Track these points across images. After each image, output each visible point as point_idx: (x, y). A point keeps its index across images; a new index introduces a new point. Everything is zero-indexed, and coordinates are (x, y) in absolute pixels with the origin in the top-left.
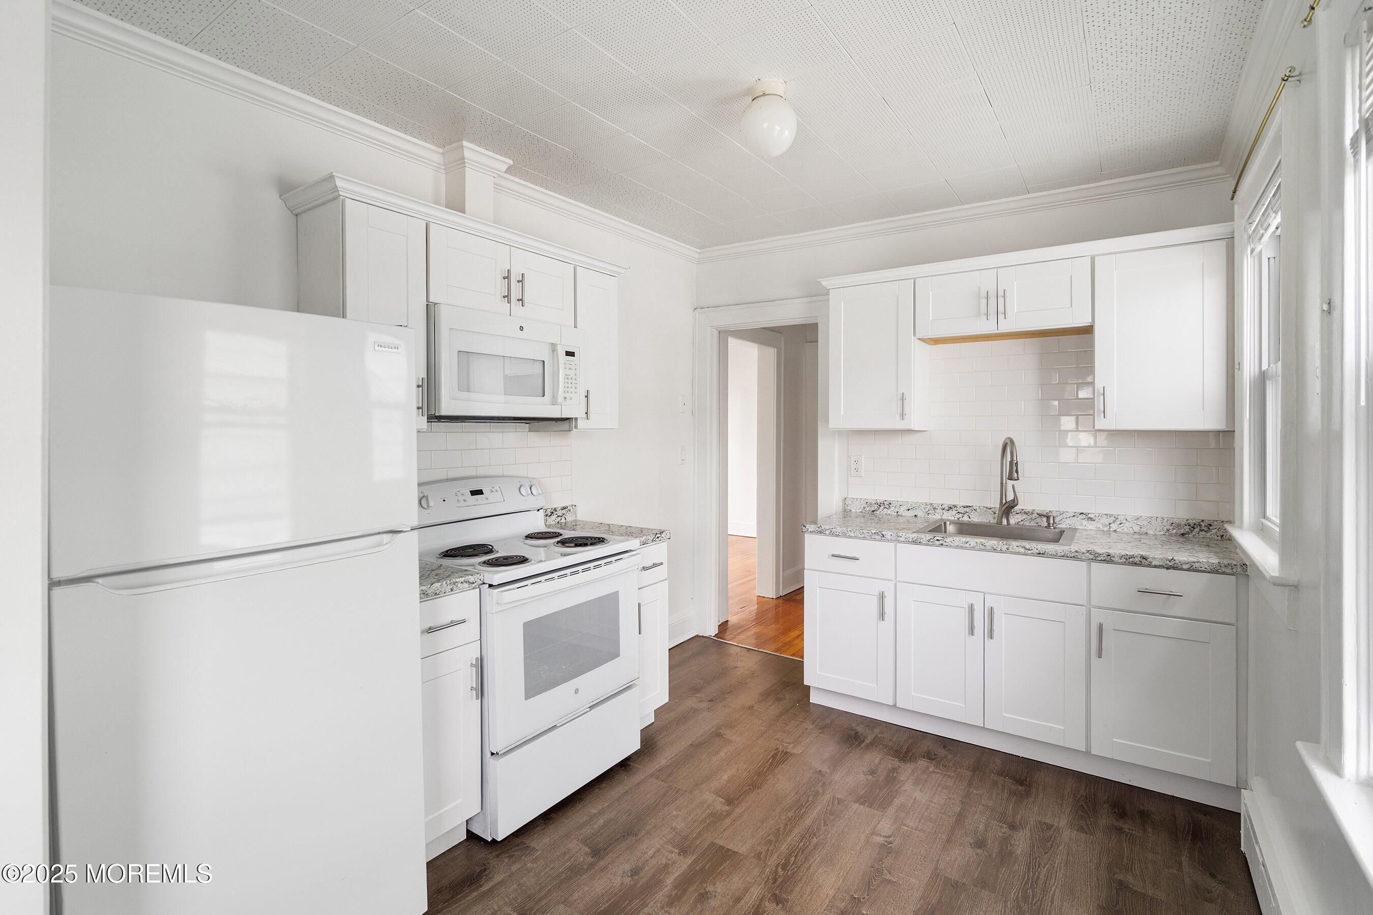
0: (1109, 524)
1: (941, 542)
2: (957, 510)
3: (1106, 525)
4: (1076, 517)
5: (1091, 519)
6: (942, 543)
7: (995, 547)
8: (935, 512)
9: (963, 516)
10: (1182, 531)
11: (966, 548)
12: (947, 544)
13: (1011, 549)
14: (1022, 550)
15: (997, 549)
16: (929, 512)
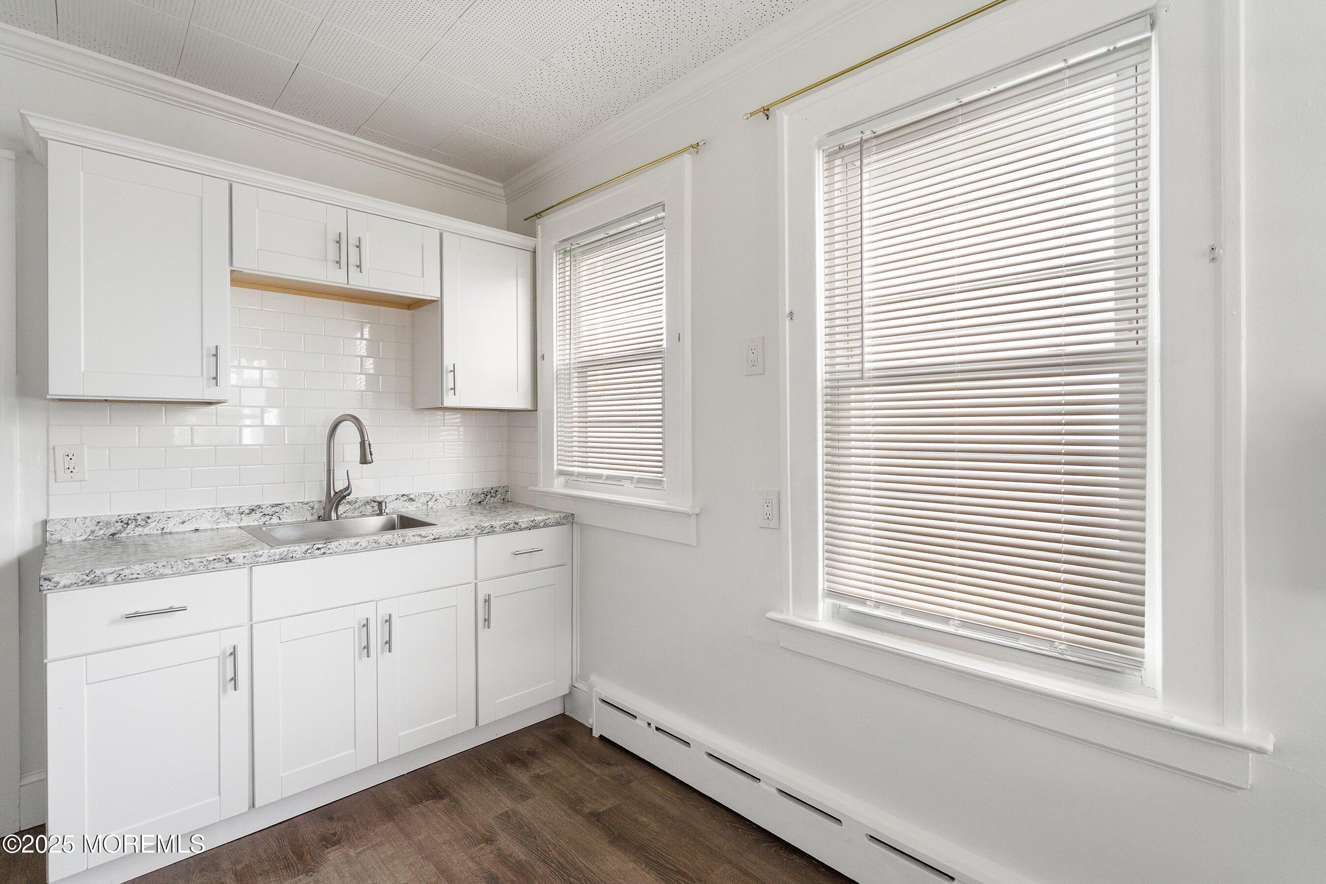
0: (427, 502)
1: (322, 551)
2: (262, 512)
3: (424, 504)
4: (398, 500)
5: (412, 500)
6: (324, 551)
7: (389, 542)
8: (230, 519)
9: (271, 519)
10: (479, 500)
11: (356, 551)
12: (331, 551)
13: (407, 541)
14: (418, 539)
15: (392, 544)
16: (218, 521)
